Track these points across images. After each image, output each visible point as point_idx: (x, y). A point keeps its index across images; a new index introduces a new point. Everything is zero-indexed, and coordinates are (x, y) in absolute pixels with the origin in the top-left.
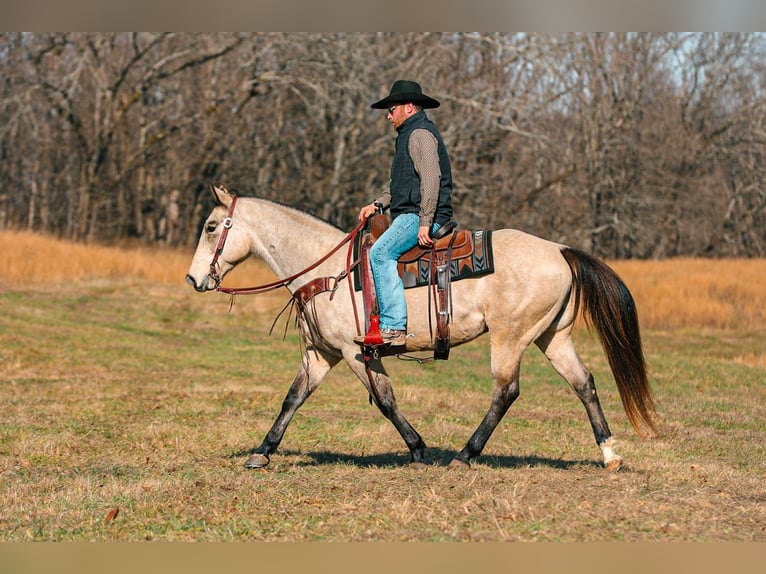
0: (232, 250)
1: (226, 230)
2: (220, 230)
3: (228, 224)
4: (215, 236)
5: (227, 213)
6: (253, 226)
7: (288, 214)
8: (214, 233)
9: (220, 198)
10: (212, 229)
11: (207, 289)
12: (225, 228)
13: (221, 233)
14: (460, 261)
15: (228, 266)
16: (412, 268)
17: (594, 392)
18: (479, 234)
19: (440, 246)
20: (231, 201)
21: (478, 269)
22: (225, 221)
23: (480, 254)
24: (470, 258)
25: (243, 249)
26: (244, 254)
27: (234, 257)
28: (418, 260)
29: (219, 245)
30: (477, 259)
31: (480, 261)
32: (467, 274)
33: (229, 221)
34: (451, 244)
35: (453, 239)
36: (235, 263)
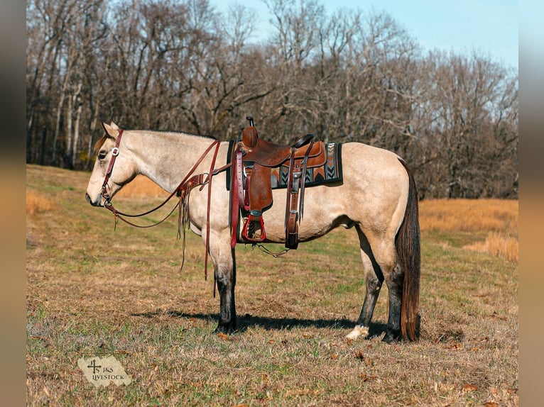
0: (119, 173)
1: (114, 158)
2: (109, 157)
3: (115, 153)
4: (105, 162)
5: (115, 144)
6: (135, 152)
7: (165, 137)
8: (104, 159)
9: (109, 132)
10: (103, 157)
11: (100, 206)
12: (113, 156)
13: (110, 160)
14: (315, 169)
15: (116, 187)
16: (275, 172)
17: (378, 288)
18: (331, 146)
19: (299, 154)
20: (118, 134)
21: (329, 178)
22: (113, 150)
23: (331, 164)
24: (323, 168)
25: (128, 172)
26: (129, 175)
27: (121, 179)
28: (280, 165)
29: (109, 170)
30: (329, 169)
31: (331, 171)
32: (319, 181)
33: (116, 150)
34: (307, 154)
35: (310, 149)
36: (122, 184)
